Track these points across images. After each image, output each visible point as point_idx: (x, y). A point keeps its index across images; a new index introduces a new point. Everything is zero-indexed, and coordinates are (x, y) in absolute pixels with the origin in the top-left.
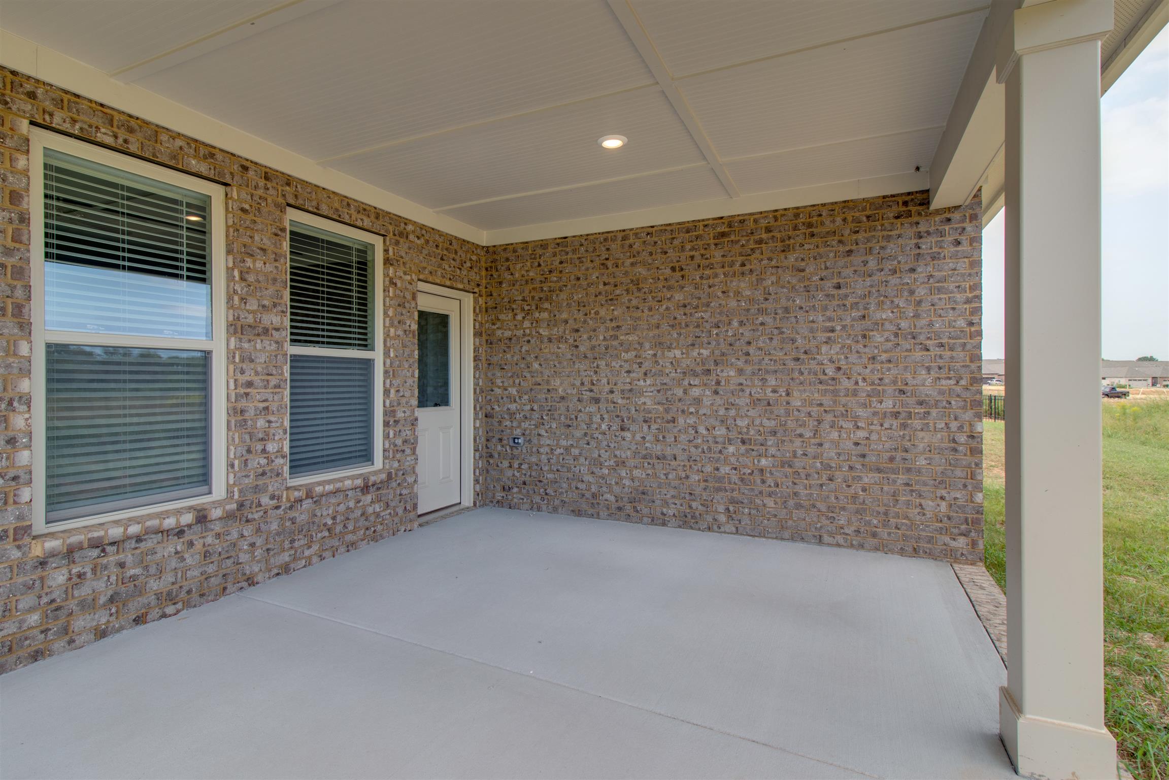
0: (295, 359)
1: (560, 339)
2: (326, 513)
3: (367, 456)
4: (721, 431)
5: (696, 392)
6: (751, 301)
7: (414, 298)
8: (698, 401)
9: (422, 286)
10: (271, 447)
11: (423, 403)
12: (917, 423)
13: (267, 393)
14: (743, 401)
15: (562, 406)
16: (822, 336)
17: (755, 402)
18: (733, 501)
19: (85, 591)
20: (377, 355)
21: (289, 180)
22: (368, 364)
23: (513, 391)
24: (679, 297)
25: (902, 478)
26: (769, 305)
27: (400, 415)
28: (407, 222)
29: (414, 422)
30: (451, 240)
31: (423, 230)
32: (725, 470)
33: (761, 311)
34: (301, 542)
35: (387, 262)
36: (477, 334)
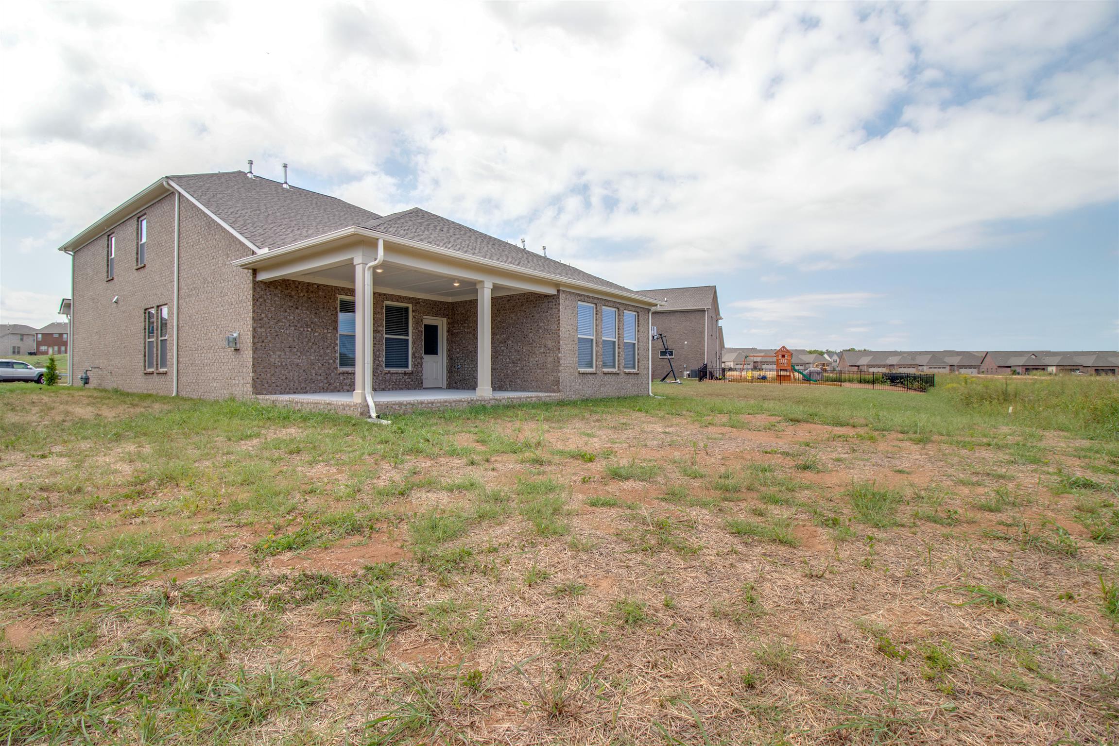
0: (386, 338)
1: (470, 333)
2: (394, 378)
3: (407, 366)
4: (508, 360)
5: (502, 348)
6: (515, 320)
7: (422, 321)
8: (503, 351)
9: (425, 317)
10: (380, 359)
11: (426, 353)
12: (548, 355)
13: (379, 346)
14: (513, 351)
15: (470, 355)
16: (530, 331)
17: (516, 350)
18: (511, 381)
19: (345, 382)
20: (410, 338)
21: (385, 295)
22: (407, 340)
23: (458, 350)
24: (499, 319)
25: (545, 371)
26: (518, 322)
27: (416, 355)
28: (419, 299)
29: (422, 358)
30: (436, 302)
31: (425, 301)
32: (509, 372)
33: (517, 323)
34: (387, 384)
35: (413, 311)
36: (448, 331)
